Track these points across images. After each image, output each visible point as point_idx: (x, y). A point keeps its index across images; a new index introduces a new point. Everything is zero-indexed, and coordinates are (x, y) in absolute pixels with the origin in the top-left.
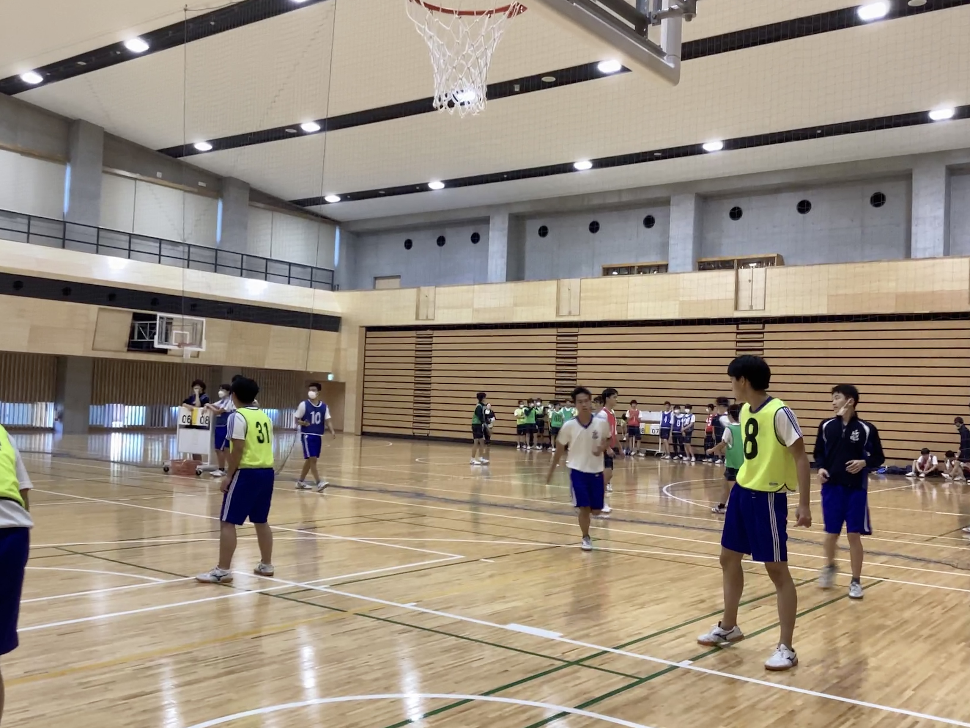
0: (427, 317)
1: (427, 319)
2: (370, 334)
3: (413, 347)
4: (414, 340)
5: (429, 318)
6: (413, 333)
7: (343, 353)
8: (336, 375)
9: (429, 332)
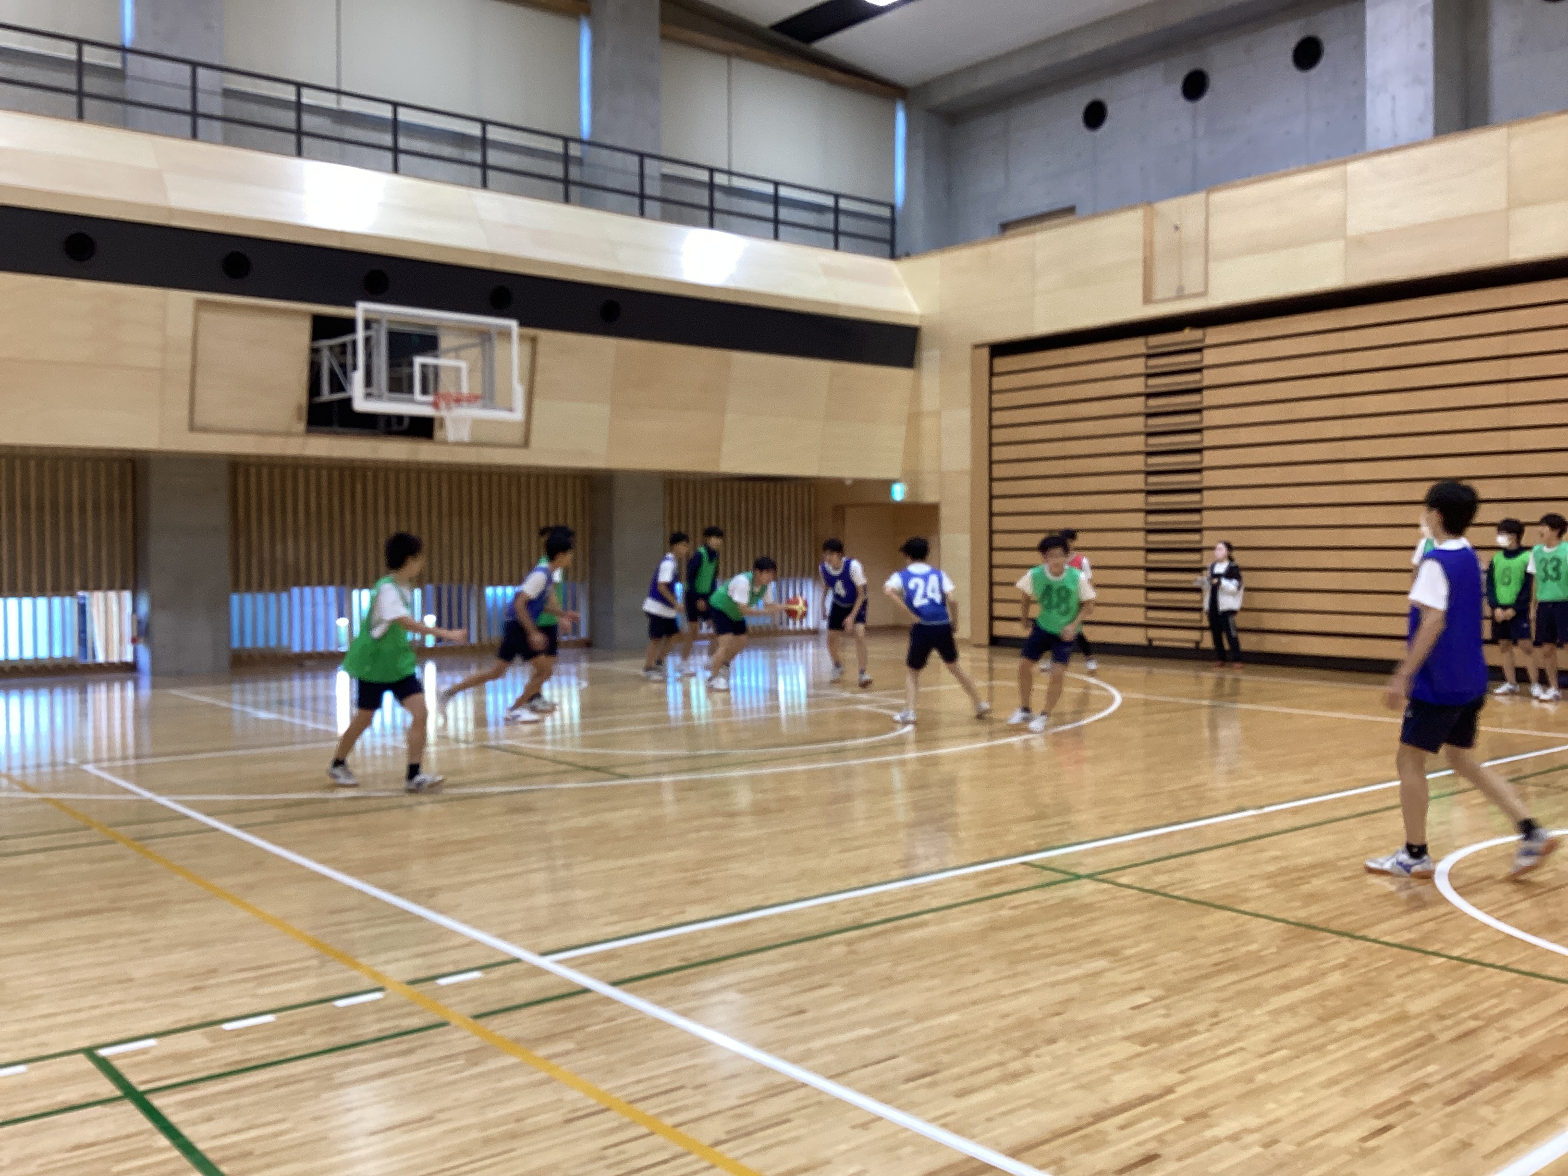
0: (1181, 289)
1: (1180, 296)
2: (1003, 363)
3: (1138, 385)
4: (1138, 366)
5: (1187, 291)
6: (1137, 345)
7: (927, 424)
8: (913, 485)
9: (1189, 335)
